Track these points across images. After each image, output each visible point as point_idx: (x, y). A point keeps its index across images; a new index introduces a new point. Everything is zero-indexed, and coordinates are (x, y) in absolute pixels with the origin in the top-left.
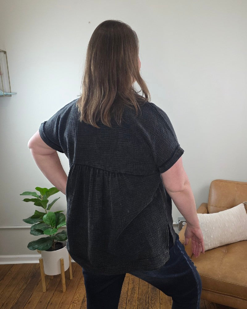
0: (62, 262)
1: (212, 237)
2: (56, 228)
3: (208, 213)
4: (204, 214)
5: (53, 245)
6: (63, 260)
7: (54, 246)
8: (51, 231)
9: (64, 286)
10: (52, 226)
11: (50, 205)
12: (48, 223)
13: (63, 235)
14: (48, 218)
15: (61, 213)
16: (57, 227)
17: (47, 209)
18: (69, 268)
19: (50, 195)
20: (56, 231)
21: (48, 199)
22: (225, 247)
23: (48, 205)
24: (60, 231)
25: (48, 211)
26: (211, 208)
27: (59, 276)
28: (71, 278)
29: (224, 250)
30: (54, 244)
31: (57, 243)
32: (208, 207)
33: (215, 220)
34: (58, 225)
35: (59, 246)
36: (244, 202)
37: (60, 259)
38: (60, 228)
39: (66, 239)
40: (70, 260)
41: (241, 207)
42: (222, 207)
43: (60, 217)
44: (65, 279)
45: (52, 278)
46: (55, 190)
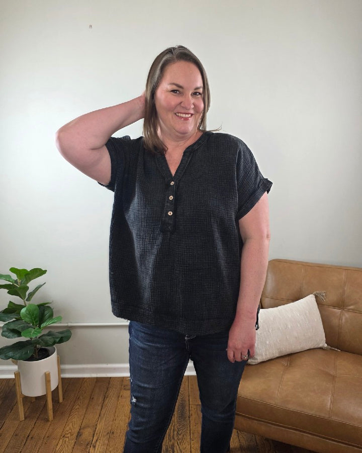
0: (47, 377)
1: (267, 342)
2: (40, 327)
3: (262, 308)
5: (35, 352)
6: (49, 373)
7: (37, 354)
8: (32, 332)
9: (50, 413)
10: (33, 325)
11: (31, 294)
12: (28, 320)
13: (50, 337)
14: (27, 312)
15: (46, 305)
16: (42, 326)
17: (27, 300)
18: (58, 387)
19: (30, 280)
20: (39, 333)
21: (28, 285)
22: (287, 359)
23: (27, 293)
24: (46, 332)
25: (27, 302)
26: (267, 301)
27: (43, 398)
28: (61, 400)
29: (284, 362)
30: (37, 351)
31: (41, 350)
32: (263, 299)
33: (272, 319)
34: (44, 322)
35: (44, 354)
36: (315, 292)
37: (45, 373)
38: (46, 327)
39: (54, 343)
40: (59, 375)
41: (310, 300)
42: (283, 299)
43: (46, 312)
44: (53, 402)
45: (34, 400)
46: (38, 272)
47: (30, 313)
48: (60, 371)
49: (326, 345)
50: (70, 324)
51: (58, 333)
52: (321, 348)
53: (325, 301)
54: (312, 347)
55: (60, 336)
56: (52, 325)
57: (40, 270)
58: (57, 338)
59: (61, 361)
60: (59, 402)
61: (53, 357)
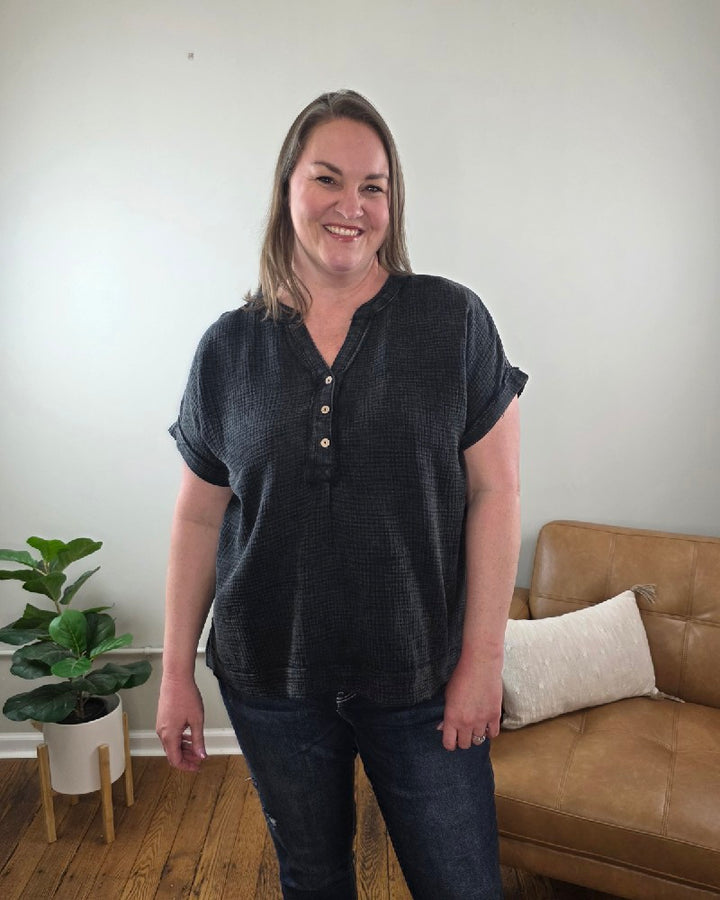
0: (102, 757)
1: (541, 686)
2: (88, 656)
3: (531, 617)
4: (520, 621)
5: (78, 706)
6: (107, 748)
7: (82, 709)
8: (74, 665)
9: (109, 826)
10: (75, 651)
11: (71, 591)
12: (63, 641)
13: (107, 676)
14: (64, 626)
15: (103, 612)
16: (92, 654)
17: (62, 602)
18: (124, 774)
19: (69, 562)
20: (87, 667)
21: (64, 572)
22: (580, 718)
23: (63, 588)
24: (100, 665)
25: (62, 607)
26: (539, 603)
27: (95, 797)
28: (130, 801)
29: (574, 725)
30: (82, 704)
31: (92, 701)
32: (533, 599)
33: (551, 639)
34: (95, 646)
35: (96, 709)
36: (635, 587)
37: (99, 748)
38: (100, 657)
39: (117, 688)
40: (127, 751)
41: (624, 601)
42: (570, 600)
43: (100, 627)
44: (114, 804)
45: (76, 802)
46: (85, 547)
47: (67, 627)
48: (129, 744)
49: (656, 691)
50: (148, 650)
51: (125, 667)
52: (646, 697)
53: (655, 603)
54: (629, 695)
55: (129, 673)
56: (114, 651)
57: (88, 542)
58: (125, 677)
59: (129, 724)
60: (126, 805)
61: (115, 716)
